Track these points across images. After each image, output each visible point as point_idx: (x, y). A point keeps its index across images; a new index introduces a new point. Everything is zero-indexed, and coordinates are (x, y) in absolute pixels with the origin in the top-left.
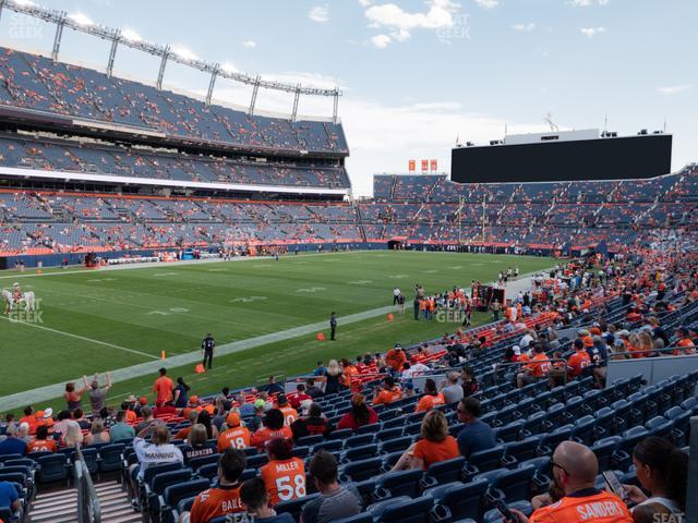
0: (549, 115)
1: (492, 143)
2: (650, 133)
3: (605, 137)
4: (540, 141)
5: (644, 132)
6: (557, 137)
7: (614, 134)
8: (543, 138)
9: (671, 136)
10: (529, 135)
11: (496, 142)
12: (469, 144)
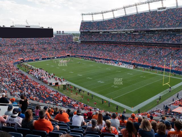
0: (26, 20)
1: (11, 26)
2: (50, 28)
3: (41, 28)
4: (25, 27)
5: (49, 28)
6: (30, 27)
7: (43, 27)
8: (26, 27)
9: (53, 29)
10: (21, 25)
11: (13, 26)
12: (4, 26)
